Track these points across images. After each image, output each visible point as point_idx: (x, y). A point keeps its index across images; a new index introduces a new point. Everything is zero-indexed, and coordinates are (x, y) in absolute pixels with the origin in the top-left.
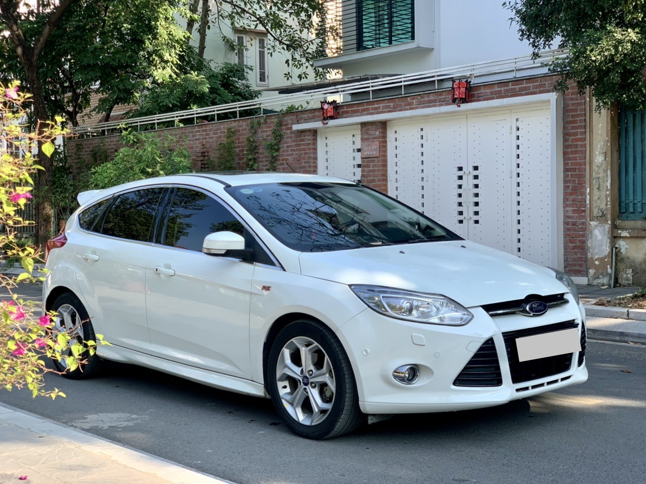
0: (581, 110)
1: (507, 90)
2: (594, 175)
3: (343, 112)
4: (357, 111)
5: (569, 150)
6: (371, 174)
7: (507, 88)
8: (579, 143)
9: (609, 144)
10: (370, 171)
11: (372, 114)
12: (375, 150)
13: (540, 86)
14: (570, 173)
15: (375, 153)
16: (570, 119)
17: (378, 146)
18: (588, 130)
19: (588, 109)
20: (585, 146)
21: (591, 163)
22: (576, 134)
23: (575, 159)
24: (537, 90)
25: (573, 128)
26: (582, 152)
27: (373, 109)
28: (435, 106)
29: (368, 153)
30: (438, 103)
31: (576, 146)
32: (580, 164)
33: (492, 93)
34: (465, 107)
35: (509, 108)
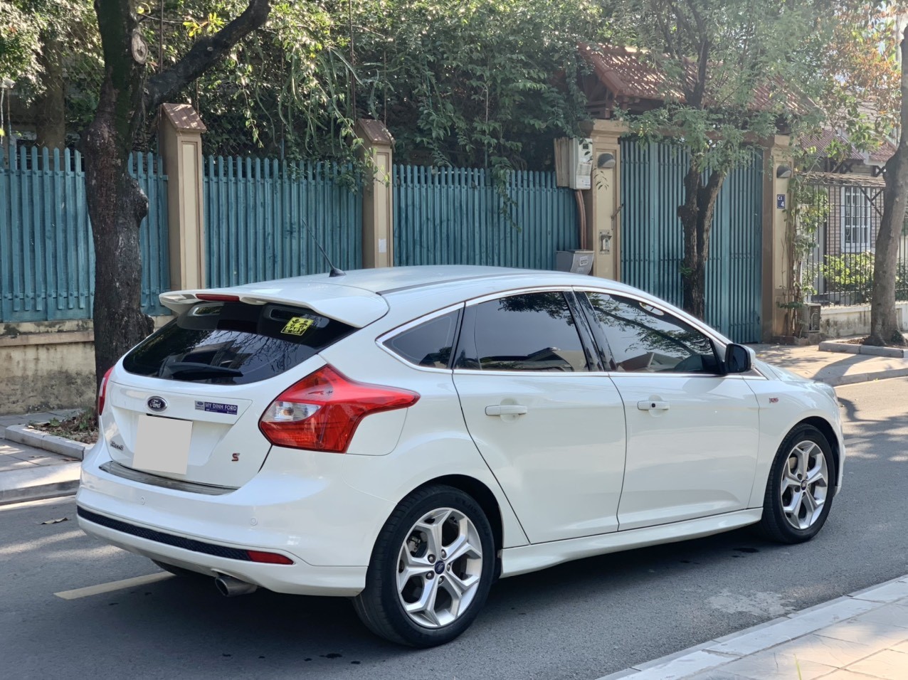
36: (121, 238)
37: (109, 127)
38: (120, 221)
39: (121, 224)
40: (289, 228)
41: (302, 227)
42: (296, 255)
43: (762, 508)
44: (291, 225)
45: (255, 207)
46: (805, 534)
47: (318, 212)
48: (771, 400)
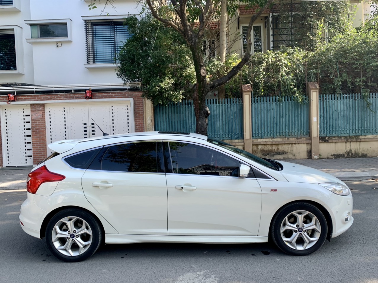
0: (141, 105)
1: (109, 95)
2: (147, 127)
3: (18, 99)
4: (28, 99)
5: (137, 118)
6: (38, 126)
7: (109, 94)
8: (141, 116)
9: (153, 117)
10: (37, 125)
11: (37, 100)
12: (40, 116)
13: (124, 95)
14: (137, 126)
15: (40, 117)
16: (137, 108)
17: (42, 114)
18: (144, 112)
19: (144, 105)
20: (143, 117)
21: (146, 123)
22: (140, 113)
23: (140, 121)
24: (123, 96)
25: (138, 111)
26: (142, 119)
27: (37, 98)
28: (74, 99)
29: (36, 117)
30: (75, 98)
31: (140, 117)
32: (142, 123)
33: (102, 96)
34: (90, 100)
35: (109, 102)
37: (197, 93)
40: (282, 115)
41: (287, 115)
42: (284, 123)
43: (268, 237)
44: (283, 114)
45: (270, 110)
46: (300, 252)
47: (292, 110)
48: (272, 190)
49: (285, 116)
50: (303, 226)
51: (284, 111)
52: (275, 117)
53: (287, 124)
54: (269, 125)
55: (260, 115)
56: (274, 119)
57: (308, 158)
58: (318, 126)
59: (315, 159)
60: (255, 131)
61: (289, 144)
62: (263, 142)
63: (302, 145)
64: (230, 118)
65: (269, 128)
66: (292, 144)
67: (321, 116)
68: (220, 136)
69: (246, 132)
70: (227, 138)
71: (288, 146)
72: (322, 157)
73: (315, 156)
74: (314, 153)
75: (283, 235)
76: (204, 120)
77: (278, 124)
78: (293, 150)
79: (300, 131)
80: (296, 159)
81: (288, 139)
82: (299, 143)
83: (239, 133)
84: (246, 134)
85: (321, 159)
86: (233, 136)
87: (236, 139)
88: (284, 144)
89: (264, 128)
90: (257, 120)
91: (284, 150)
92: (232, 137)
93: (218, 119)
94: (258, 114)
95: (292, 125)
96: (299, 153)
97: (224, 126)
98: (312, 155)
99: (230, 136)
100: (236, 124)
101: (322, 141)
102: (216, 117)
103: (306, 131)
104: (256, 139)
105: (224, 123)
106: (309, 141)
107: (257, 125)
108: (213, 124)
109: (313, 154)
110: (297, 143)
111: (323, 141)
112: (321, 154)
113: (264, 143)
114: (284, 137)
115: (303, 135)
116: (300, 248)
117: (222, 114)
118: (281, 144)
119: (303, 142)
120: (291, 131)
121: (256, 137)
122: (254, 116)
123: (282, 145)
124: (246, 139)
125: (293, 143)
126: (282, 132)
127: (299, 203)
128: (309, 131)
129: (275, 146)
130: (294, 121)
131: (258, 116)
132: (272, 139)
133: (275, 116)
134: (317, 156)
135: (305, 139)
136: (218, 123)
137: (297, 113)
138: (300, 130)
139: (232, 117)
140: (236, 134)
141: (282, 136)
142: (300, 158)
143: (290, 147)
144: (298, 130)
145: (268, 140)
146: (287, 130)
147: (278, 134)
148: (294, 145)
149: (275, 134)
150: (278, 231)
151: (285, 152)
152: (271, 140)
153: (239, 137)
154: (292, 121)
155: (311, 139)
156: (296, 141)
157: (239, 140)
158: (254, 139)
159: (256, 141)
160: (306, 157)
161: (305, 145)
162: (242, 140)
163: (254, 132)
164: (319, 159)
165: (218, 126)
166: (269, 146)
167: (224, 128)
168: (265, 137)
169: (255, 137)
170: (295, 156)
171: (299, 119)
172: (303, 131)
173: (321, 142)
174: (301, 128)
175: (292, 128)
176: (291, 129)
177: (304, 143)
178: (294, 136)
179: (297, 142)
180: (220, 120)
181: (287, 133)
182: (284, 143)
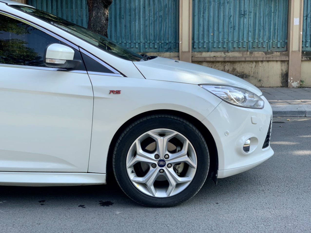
36: (94, 13)
38: (95, 5)
39: (95, 6)
40: (243, 13)
41: (251, 12)
42: (246, 26)
43: (105, 174)
44: (244, 11)
45: (224, 3)
46: (159, 202)
47: (260, 5)
48: (112, 92)
49: (248, 14)
50: (167, 156)
51: (247, 6)
52: (231, 16)
53: (251, 29)
54: (221, 30)
55: (206, 13)
56: (229, 18)
57: (282, 85)
58: (301, 33)
59: (293, 88)
60: (198, 39)
61: (252, 62)
62: (210, 57)
63: (274, 64)
64: (158, 15)
65: (221, 35)
66: (257, 62)
67: (307, 16)
68: (140, 46)
69: (182, 39)
70: (151, 50)
71: (250, 66)
72: (304, 84)
73: (293, 82)
74: (292, 78)
75: (132, 172)
76: (102, 11)
77: (237, 28)
78: (257, 73)
79: (272, 41)
80: (263, 87)
81: (251, 53)
82: (268, 61)
83: (172, 42)
84: (182, 43)
85: (303, 87)
86: (162, 47)
87: (167, 51)
88: (245, 62)
89: (213, 35)
90: (201, 20)
91: (243, 72)
92: (159, 47)
93: (137, 17)
94: (204, 10)
95: (259, 30)
96: (268, 77)
97: (147, 29)
98: (289, 81)
99: (156, 47)
100: (167, 27)
101: (306, 59)
102: (133, 12)
103: (281, 41)
104: (200, 53)
105: (147, 23)
106: (284, 58)
107: (201, 28)
108: (128, 25)
109: (291, 80)
110: (265, 61)
111: (308, 59)
112: (303, 79)
113: (212, 60)
114: (244, 49)
115: (276, 48)
116: (160, 194)
117: (144, 7)
118: (239, 62)
119: (274, 59)
120: (257, 41)
121: (200, 50)
122: (196, 14)
123: (241, 63)
124: (182, 52)
125: (259, 60)
126: (242, 41)
127: (160, 116)
128: (286, 41)
129: (229, 64)
130: (262, 24)
131: (204, 13)
132: (225, 53)
133: (232, 14)
134: (296, 83)
135: (278, 54)
136: (137, 24)
137: (267, 9)
138: (271, 39)
139: (161, 13)
140: (167, 44)
141: (241, 49)
142: (269, 86)
143: (254, 67)
144: (269, 38)
145: (218, 54)
146: (250, 39)
147: (235, 46)
148: (260, 63)
149: (230, 45)
150: (121, 163)
151: (245, 76)
152: (223, 54)
153: (172, 48)
154: (260, 24)
155: (288, 55)
156: (263, 57)
157: (171, 53)
158: (196, 53)
159: (199, 56)
160: (280, 84)
161: (279, 63)
162: (176, 53)
163: (196, 41)
164: (299, 87)
165: (137, 28)
166: (220, 65)
167: (148, 31)
168: (214, 49)
169: (197, 49)
170: (262, 81)
171: (271, 21)
172: (276, 41)
173: (304, 59)
174: (274, 35)
175: (259, 35)
176: (256, 37)
177: (277, 61)
178: (261, 49)
179: (264, 59)
180: (139, 19)
181: (250, 44)
182: (243, 59)
